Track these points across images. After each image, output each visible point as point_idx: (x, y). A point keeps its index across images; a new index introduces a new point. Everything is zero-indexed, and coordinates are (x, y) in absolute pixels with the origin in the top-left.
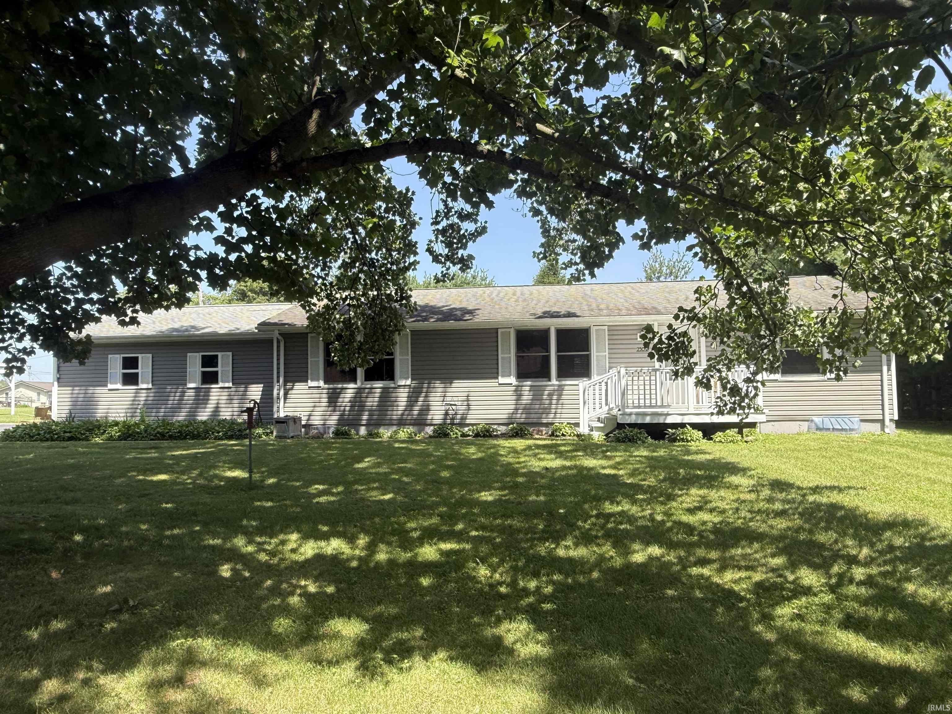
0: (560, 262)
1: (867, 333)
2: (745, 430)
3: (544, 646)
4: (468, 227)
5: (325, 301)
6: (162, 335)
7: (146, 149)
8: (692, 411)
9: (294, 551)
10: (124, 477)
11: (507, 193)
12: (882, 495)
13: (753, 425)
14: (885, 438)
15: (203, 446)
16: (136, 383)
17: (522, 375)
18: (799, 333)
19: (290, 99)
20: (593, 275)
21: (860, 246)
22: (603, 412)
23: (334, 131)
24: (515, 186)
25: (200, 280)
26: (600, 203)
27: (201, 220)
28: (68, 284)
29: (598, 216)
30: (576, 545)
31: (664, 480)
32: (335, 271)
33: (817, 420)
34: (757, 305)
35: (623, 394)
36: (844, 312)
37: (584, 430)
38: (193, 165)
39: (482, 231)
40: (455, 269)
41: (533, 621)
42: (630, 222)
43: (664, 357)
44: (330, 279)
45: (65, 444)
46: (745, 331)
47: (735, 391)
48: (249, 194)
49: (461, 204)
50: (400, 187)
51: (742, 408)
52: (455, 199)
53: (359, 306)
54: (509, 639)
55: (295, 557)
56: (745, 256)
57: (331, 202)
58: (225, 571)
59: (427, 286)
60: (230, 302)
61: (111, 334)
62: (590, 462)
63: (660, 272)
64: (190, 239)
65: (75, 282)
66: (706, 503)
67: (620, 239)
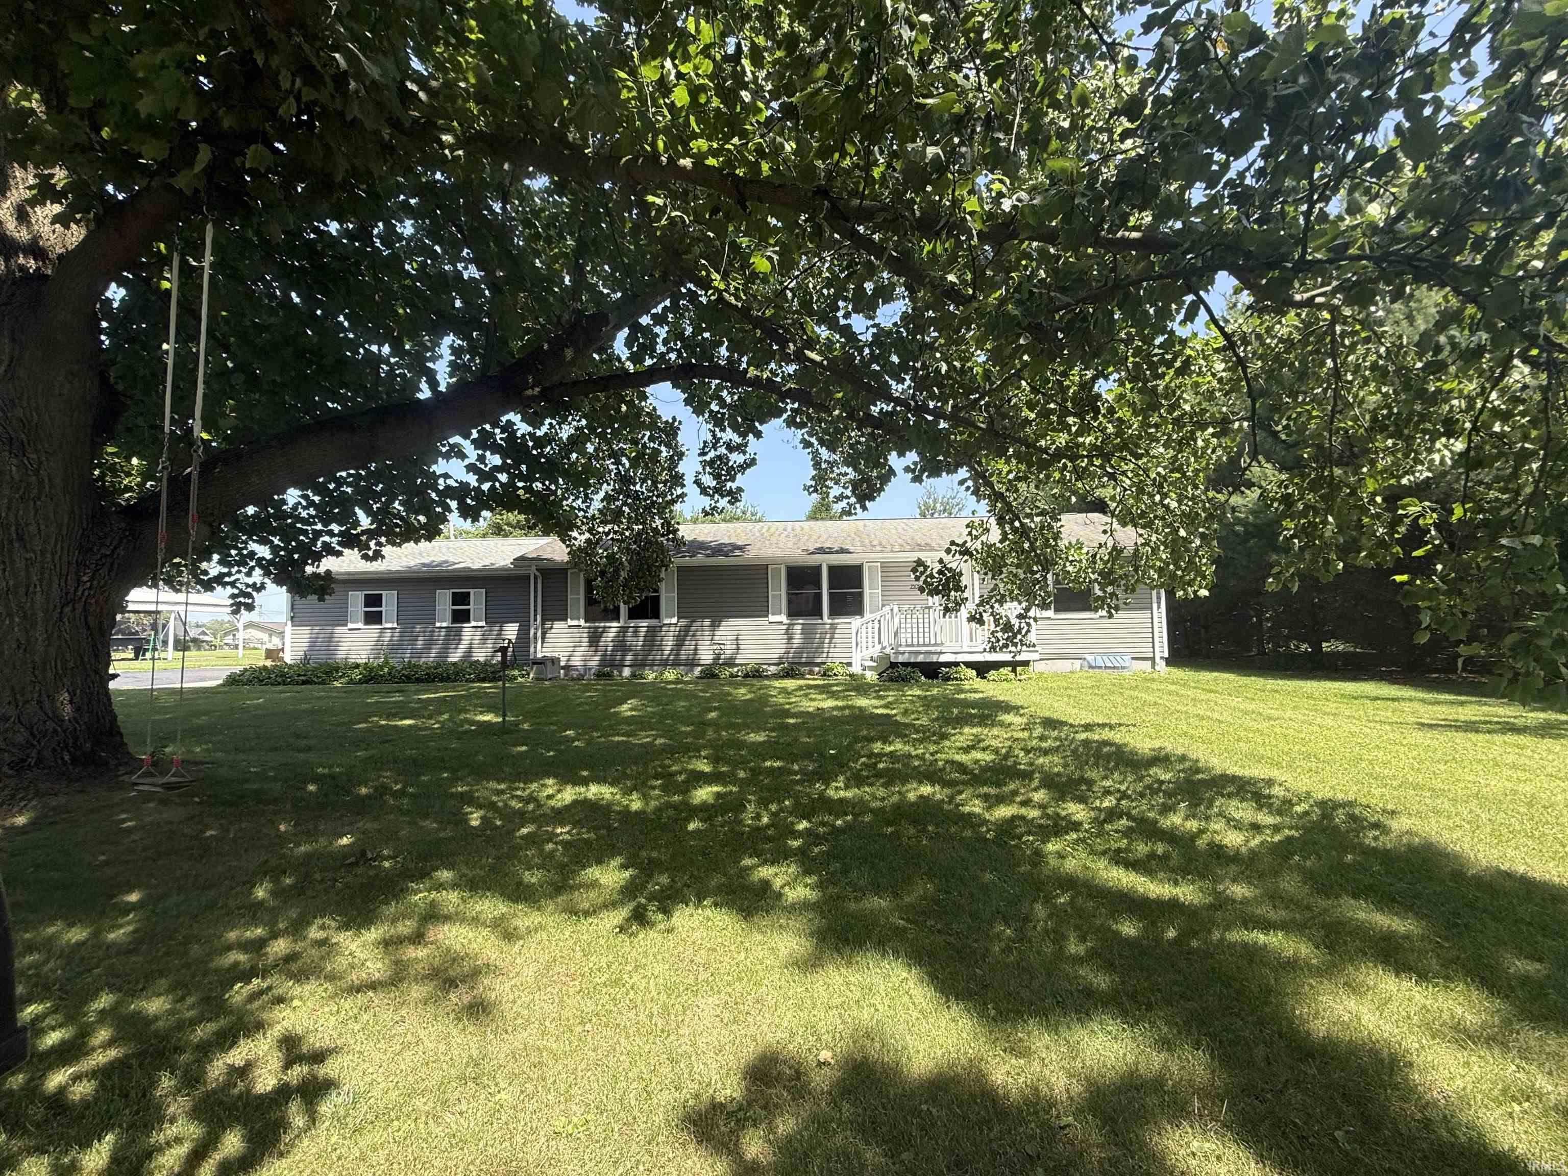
0: (831, 496)
1: (1136, 570)
2: (1019, 669)
3: (812, 889)
4: (736, 458)
5: (587, 535)
6: (410, 570)
7: (392, 370)
8: (966, 649)
9: (550, 797)
10: (366, 721)
11: (777, 423)
12: (1152, 731)
13: (1026, 663)
14: (1156, 676)
15: (454, 689)
16: (380, 623)
17: (793, 613)
18: (1070, 568)
19: (549, 320)
20: (864, 508)
21: (1128, 482)
22: (875, 651)
23: (595, 356)
24: (785, 416)
25: (450, 511)
26: (872, 434)
27: (452, 446)
28: (304, 514)
29: (869, 447)
30: (847, 787)
31: (937, 719)
32: (597, 504)
33: (1090, 658)
34: (1029, 539)
35: (896, 634)
36: (1114, 548)
37: (856, 669)
38: (442, 388)
39: (753, 462)
40: (723, 502)
41: (803, 864)
42: (901, 454)
43: (934, 592)
44: (590, 512)
45: (299, 688)
46: (1018, 566)
47: (1008, 627)
48: (504, 419)
49: (729, 435)
50: (666, 417)
51: (1015, 645)
52: (723, 430)
53: (622, 541)
54: (778, 883)
55: (552, 803)
56: (1017, 490)
57: (592, 429)
58: (475, 820)
59: (695, 521)
60: (484, 536)
61: (352, 569)
62: (862, 702)
63: (934, 508)
64: (440, 467)
65: (312, 511)
66: (979, 741)
67: (892, 472)
